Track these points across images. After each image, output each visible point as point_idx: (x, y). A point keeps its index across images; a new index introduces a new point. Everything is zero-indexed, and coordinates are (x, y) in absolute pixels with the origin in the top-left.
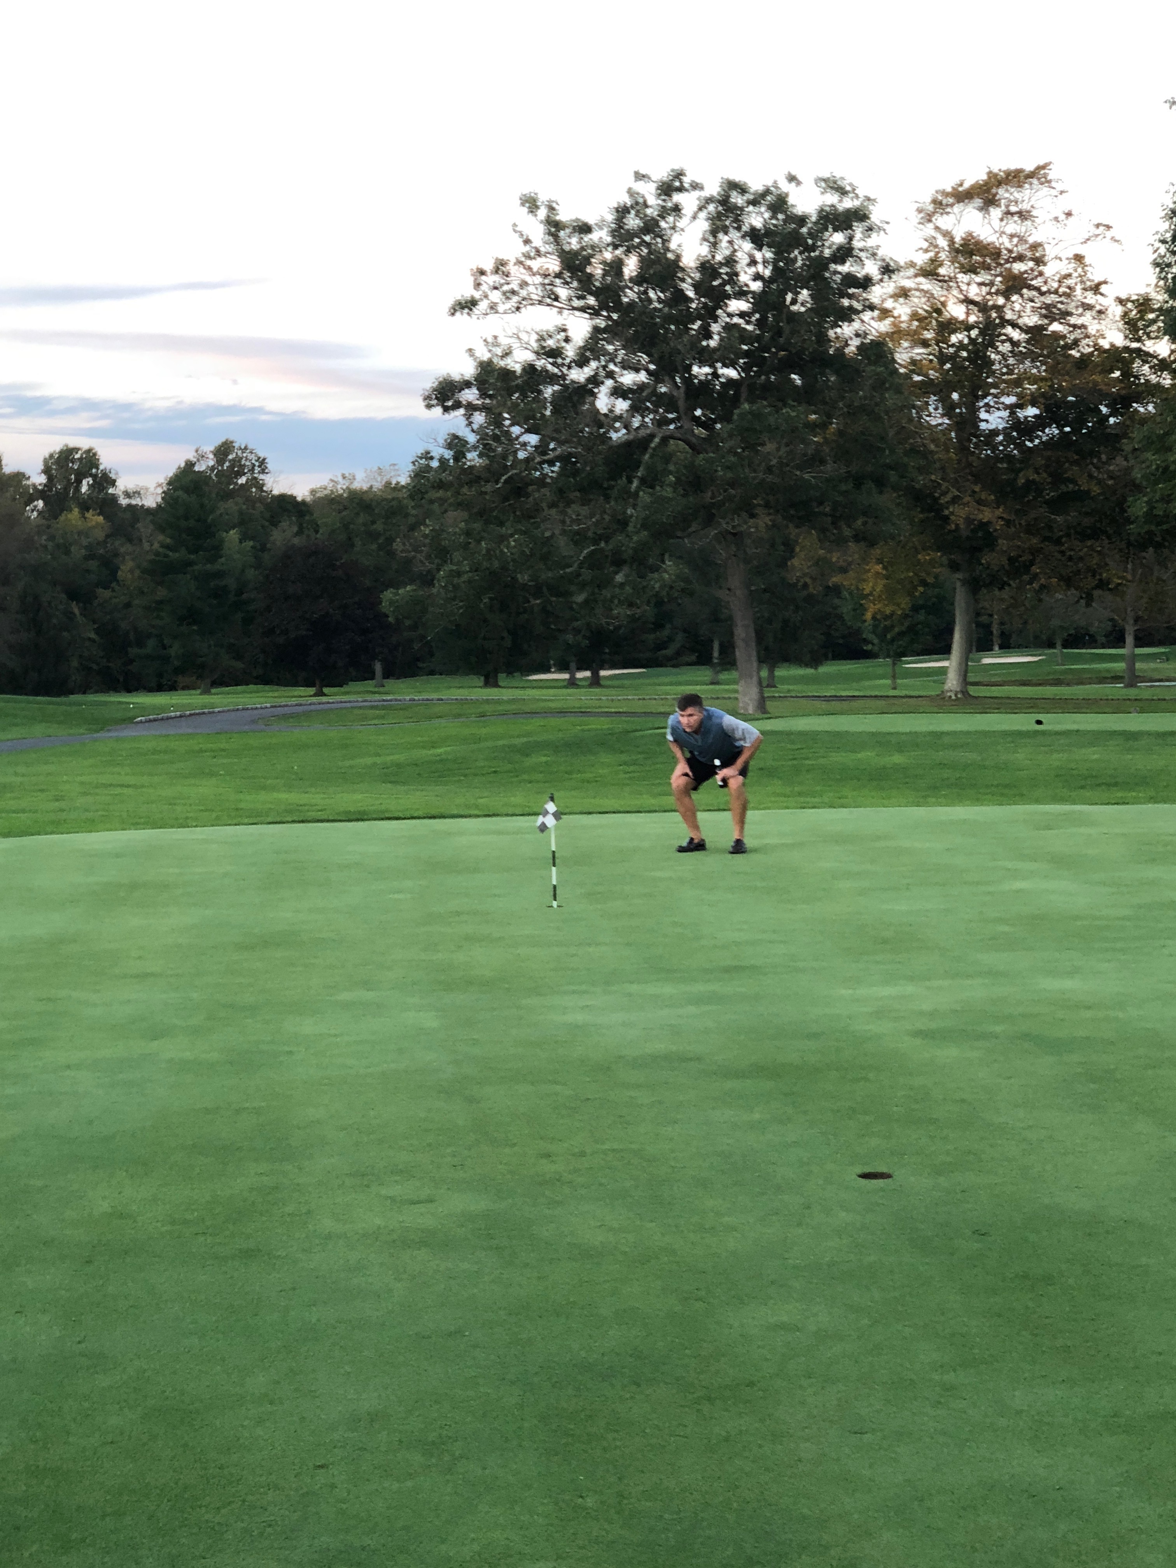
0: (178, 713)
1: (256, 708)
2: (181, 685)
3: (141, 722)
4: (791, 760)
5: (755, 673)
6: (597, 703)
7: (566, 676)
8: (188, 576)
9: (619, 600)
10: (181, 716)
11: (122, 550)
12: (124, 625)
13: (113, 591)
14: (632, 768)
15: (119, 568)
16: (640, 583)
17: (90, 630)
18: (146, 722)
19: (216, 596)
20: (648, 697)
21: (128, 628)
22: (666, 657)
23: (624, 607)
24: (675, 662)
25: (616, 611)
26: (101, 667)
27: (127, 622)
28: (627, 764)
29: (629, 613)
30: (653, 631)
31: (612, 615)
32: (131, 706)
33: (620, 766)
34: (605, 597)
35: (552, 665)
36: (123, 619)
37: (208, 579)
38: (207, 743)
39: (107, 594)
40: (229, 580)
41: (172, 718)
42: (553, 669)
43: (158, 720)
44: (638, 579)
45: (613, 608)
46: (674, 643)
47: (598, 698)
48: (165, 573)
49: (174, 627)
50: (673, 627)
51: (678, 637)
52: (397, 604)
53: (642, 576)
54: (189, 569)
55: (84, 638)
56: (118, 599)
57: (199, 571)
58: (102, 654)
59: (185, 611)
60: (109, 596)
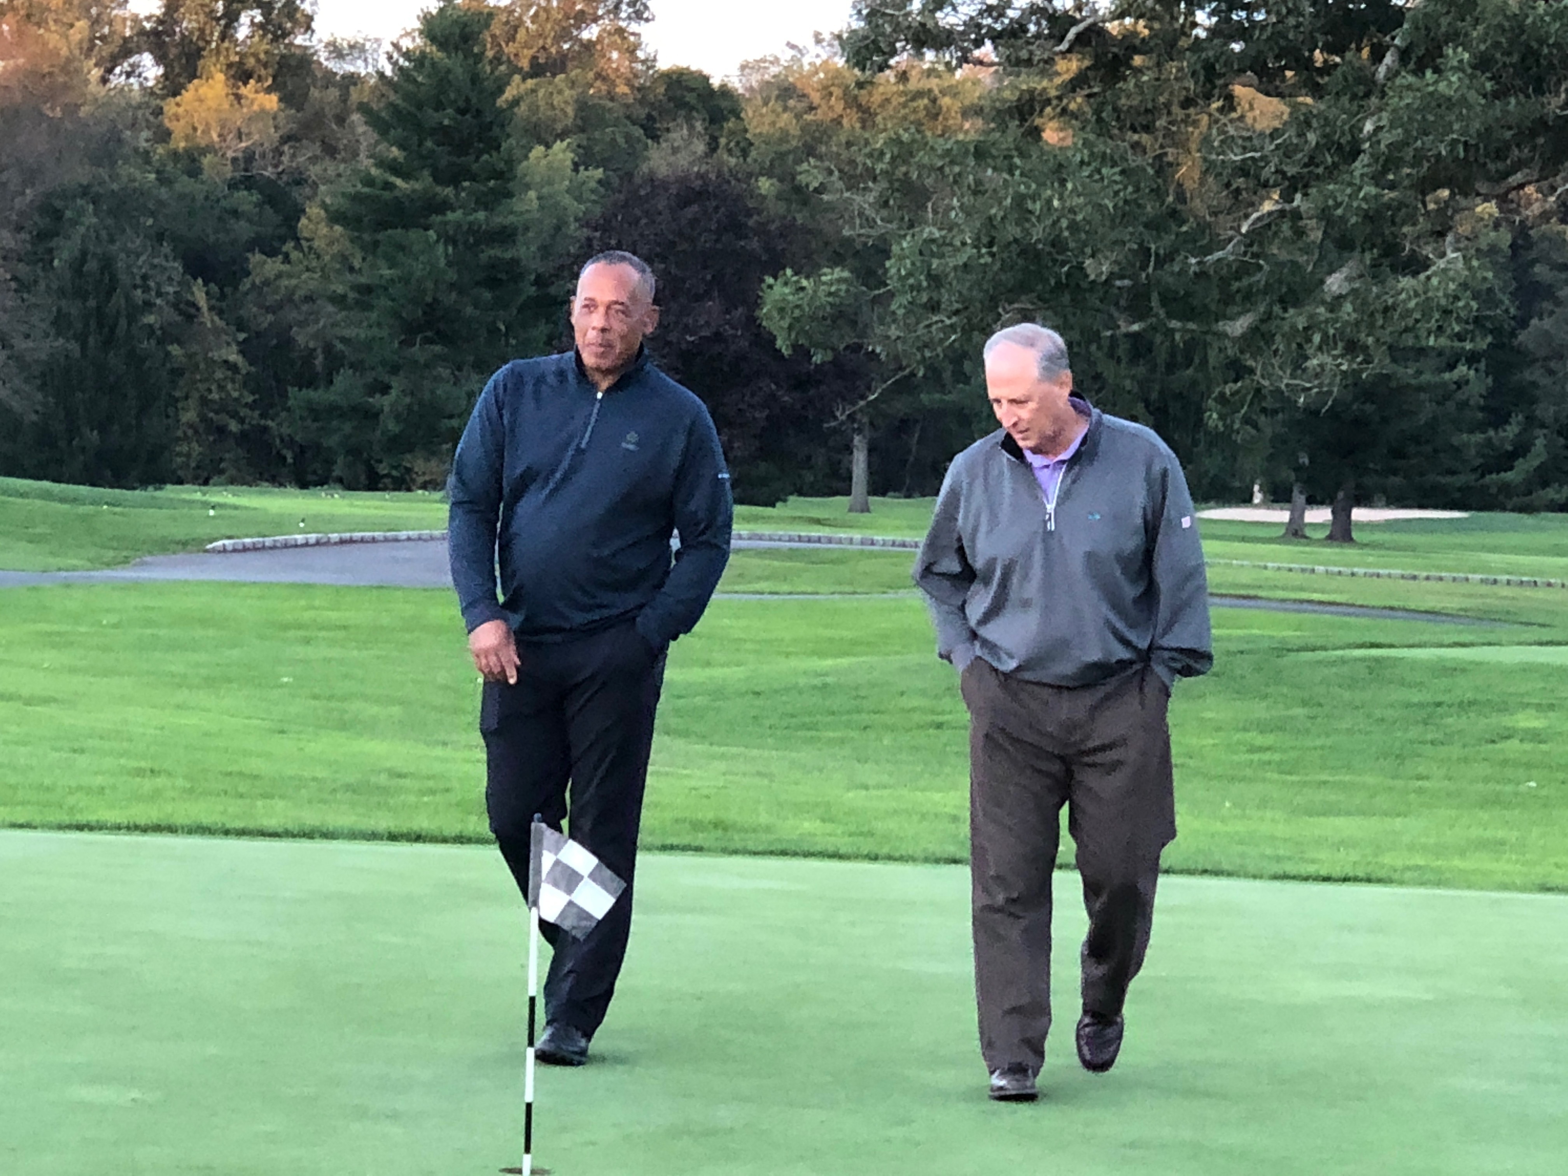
0: (312, 537)
2: (420, 480)
3: (224, 550)
6: (1297, 579)
7: (1282, 516)
8: (433, 235)
9: (1325, 334)
10: (318, 543)
11: (314, 171)
12: (302, 338)
13: (287, 259)
14: (1269, 739)
15: (303, 211)
16: (1378, 297)
17: (228, 344)
18: (235, 551)
19: (492, 283)
20: (1425, 574)
21: (311, 345)
22: (1506, 489)
23: (1335, 352)
24: (1527, 499)
25: (1315, 362)
26: (246, 427)
27: (312, 329)
28: (1263, 727)
29: (1344, 367)
30: (1481, 427)
31: (1304, 370)
32: (212, 513)
33: (1245, 729)
34: (1293, 327)
35: (1256, 488)
36: (302, 324)
37: (477, 243)
38: (328, 609)
39: (272, 266)
40: (523, 249)
41: (296, 546)
42: (1258, 498)
43: (264, 548)
44: (1374, 289)
45: (1310, 352)
46: (1529, 455)
47: (1336, 569)
48: (382, 225)
49: (396, 345)
50: (1531, 421)
51: (1540, 442)
52: (797, 313)
53: (1383, 282)
54: (436, 219)
55: (214, 362)
56: (294, 282)
57: (458, 225)
58: (250, 399)
59: (420, 312)
60: (275, 272)
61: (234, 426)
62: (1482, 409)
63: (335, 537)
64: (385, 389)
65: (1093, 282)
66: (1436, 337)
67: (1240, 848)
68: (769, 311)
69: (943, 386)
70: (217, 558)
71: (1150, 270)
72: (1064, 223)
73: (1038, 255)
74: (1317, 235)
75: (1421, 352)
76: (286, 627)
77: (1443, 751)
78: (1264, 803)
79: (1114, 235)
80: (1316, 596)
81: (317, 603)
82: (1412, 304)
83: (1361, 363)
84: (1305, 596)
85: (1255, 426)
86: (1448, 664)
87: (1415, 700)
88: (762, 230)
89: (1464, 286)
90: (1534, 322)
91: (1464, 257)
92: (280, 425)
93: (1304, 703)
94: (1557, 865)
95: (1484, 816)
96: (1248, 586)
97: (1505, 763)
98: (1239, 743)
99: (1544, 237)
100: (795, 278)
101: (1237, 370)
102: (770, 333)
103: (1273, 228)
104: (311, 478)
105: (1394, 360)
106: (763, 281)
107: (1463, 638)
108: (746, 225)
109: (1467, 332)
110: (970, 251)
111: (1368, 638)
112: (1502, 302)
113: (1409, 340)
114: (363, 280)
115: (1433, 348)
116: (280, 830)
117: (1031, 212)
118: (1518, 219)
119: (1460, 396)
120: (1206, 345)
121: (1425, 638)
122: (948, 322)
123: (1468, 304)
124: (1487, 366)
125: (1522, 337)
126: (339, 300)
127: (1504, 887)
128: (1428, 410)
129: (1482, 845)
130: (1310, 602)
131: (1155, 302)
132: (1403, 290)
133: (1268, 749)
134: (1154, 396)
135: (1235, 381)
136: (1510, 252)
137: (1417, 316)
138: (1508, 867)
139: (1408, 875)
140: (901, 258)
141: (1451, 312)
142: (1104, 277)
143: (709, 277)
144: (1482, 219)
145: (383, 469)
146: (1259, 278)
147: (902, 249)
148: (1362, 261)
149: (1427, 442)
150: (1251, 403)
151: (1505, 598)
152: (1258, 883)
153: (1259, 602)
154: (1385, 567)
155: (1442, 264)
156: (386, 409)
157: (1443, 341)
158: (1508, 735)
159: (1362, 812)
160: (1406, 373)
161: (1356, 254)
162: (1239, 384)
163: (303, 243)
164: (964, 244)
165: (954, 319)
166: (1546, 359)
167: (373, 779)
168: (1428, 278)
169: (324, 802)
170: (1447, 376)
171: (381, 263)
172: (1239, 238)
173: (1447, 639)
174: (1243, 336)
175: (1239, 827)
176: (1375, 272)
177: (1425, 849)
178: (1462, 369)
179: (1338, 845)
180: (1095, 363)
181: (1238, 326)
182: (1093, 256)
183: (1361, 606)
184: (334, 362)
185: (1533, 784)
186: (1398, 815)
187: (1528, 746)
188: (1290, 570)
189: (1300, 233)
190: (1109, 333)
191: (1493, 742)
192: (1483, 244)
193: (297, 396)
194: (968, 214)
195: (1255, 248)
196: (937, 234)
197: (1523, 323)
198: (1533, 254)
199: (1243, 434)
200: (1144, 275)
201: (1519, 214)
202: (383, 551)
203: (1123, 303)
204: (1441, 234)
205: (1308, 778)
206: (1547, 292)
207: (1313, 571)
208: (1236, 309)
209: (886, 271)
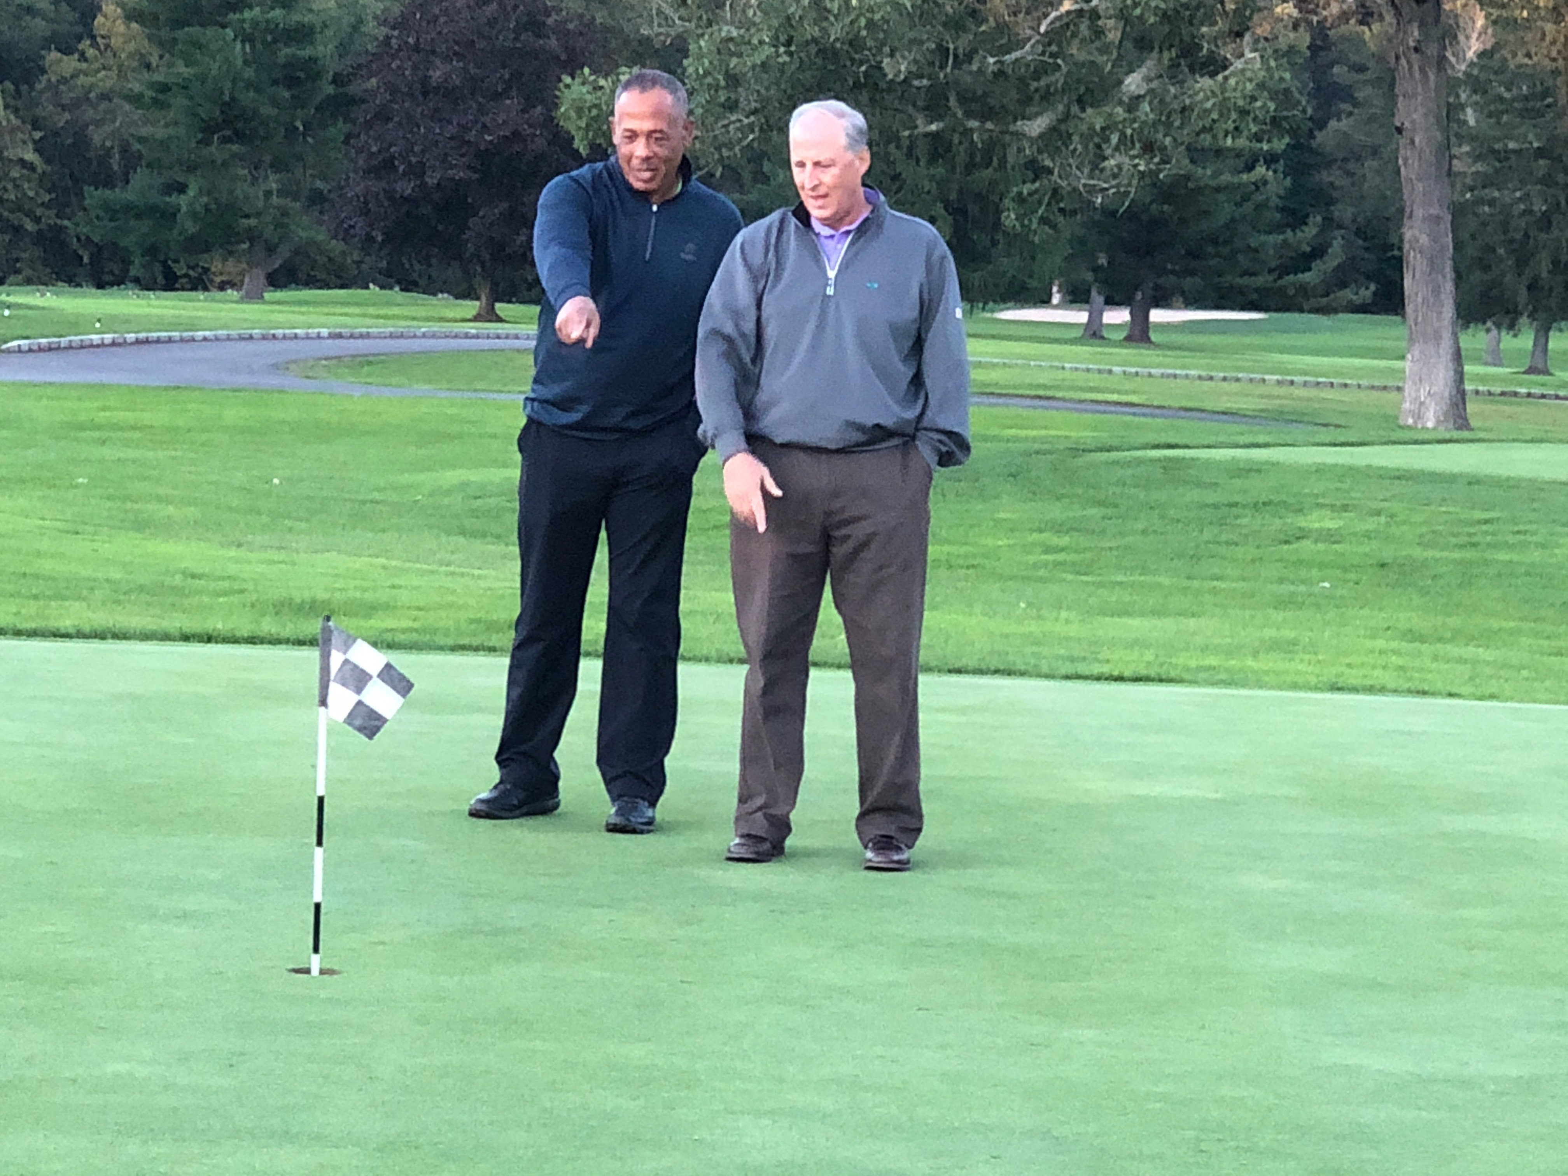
0: (108, 337)
1: (296, 337)
2: (218, 279)
3: (19, 350)
4: (1461, 547)
5: (1447, 335)
6: (1095, 380)
7: (1081, 317)
8: (230, 33)
9: (1123, 134)
10: (113, 344)
12: (97, 136)
13: (83, 57)
14: (1065, 540)
15: (100, 9)
16: (1175, 97)
17: (24, 142)
18: (30, 350)
19: (292, 82)
20: (1222, 375)
21: (108, 144)
22: (1303, 290)
23: (1132, 153)
24: (1324, 300)
25: (1112, 162)
26: (43, 226)
27: (108, 128)
28: (1059, 528)
29: (1142, 168)
30: (1278, 228)
31: (1102, 170)
32: (7, 313)
33: (1041, 531)
34: (1092, 128)
35: (1055, 289)
36: (98, 123)
37: (275, 41)
38: (121, 409)
39: (69, 64)
40: (321, 48)
41: (92, 346)
42: (1056, 299)
43: (59, 348)
44: (1172, 90)
45: (1108, 152)
46: (1326, 258)
47: (1133, 370)
48: (178, 23)
49: (194, 145)
50: (1329, 222)
51: (1337, 245)
52: (594, 112)
53: (1182, 82)
54: (234, 17)
55: (11, 160)
56: (92, 79)
57: (255, 24)
58: (47, 198)
59: (218, 113)
60: (71, 70)
61: (29, 226)
62: (1282, 210)
63: (130, 337)
64: (182, 189)
65: (892, 81)
66: (1233, 138)
67: (1035, 649)
68: (566, 110)
69: (741, 186)
70: (14, 358)
71: (949, 70)
72: (863, 22)
73: (835, 53)
74: (1113, 36)
75: (1219, 152)
76: (82, 427)
77: (1240, 551)
78: (1058, 606)
79: (911, 35)
80: (1115, 397)
81: (112, 403)
82: (1209, 105)
83: (1159, 164)
84: (1099, 397)
85: (1054, 227)
86: (1242, 466)
87: (1210, 501)
88: (561, 31)
89: (1261, 86)
90: (1333, 124)
91: (1262, 57)
92: (77, 225)
93: (1102, 504)
94: (1349, 665)
95: (1279, 616)
96: (1045, 387)
97: (1299, 563)
98: (1034, 544)
99: (1343, 38)
100: (593, 78)
101: (1036, 170)
102: (569, 133)
103: (1072, 27)
104: (107, 278)
105: (1192, 161)
106: (560, 80)
107: (1261, 439)
108: (544, 23)
109: (1264, 132)
110: (769, 50)
111: (1163, 439)
112: (1299, 102)
113: (1206, 140)
114: (158, 77)
115: (1229, 149)
116: (72, 630)
117: (829, 11)
118: (1315, 19)
119: (1259, 198)
120: (1004, 147)
121: (1221, 438)
122: (746, 121)
123: (1265, 105)
124: (1286, 165)
125: (1320, 136)
126: (135, 99)
127: (1295, 686)
128: (1226, 211)
129: (1274, 646)
130: (1107, 403)
131: (953, 101)
132: (1201, 89)
133: (1062, 550)
134: (953, 196)
135: (1033, 181)
136: (1308, 53)
137: (1215, 116)
138: (1302, 667)
139: (1202, 676)
140: (700, 57)
141: (1248, 113)
142: (902, 77)
143: (507, 76)
144: (1282, 20)
145: (180, 269)
146: (1058, 78)
147: (700, 48)
148: (1160, 60)
149: (1225, 243)
150: (1049, 204)
151: (1300, 399)
152: (1051, 683)
153: (1054, 403)
154: (1184, 367)
155: (1238, 64)
156: (184, 209)
157: (1242, 142)
158: (1302, 535)
159: (1157, 613)
160: (1204, 173)
161: (1155, 54)
162: (1037, 185)
163: (99, 40)
164: (761, 42)
165: (752, 118)
166: (1345, 160)
167: (168, 581)
168: (1226, 78)
169: (118, 602)
170: (1245, 177)
171: (180, 63)
172: (1038, 37)
173: (1242, 440)
174: (1041, 136)
175: (1033, 627)
176: (1173, 72)
177: (1216, 650)
178: (1261, 170)
179: (1132, 644)
180: (893, 163)
181: (1036, 126)
182: (892, 55)
183: (1158, 407)
184: (131, 161)
185: (1327, 585)
186: (1193, 615)
187: (1321, 546)
188: (1088, 370)
189: (1099, 33)
190: (907, 133)
191: (1287, 542)
192: (1283, 44)
193: (93, 195)
194: (766, 13)
195: (1054, 48)
196: (735, 33)
197: (1321, 125)
198: (1333, 55)
199: (1040, 235)
200: (942, 75)
201: (1316, 14)
202: (177, 351)
203: (920, 103)
204: (1240, 35)
205: (1104, 579)
206: (1346, 93)
207: (1110, 372)
208: (1035, 109)
209: (685, 70)
